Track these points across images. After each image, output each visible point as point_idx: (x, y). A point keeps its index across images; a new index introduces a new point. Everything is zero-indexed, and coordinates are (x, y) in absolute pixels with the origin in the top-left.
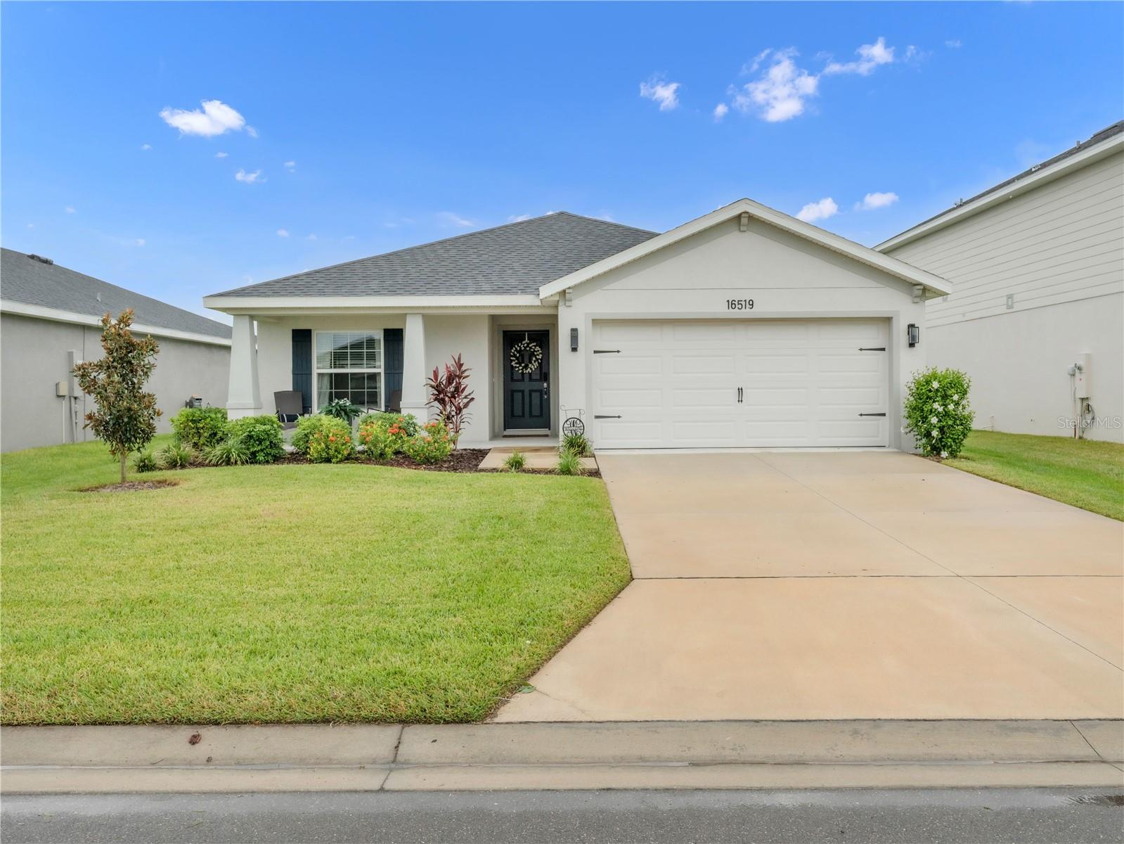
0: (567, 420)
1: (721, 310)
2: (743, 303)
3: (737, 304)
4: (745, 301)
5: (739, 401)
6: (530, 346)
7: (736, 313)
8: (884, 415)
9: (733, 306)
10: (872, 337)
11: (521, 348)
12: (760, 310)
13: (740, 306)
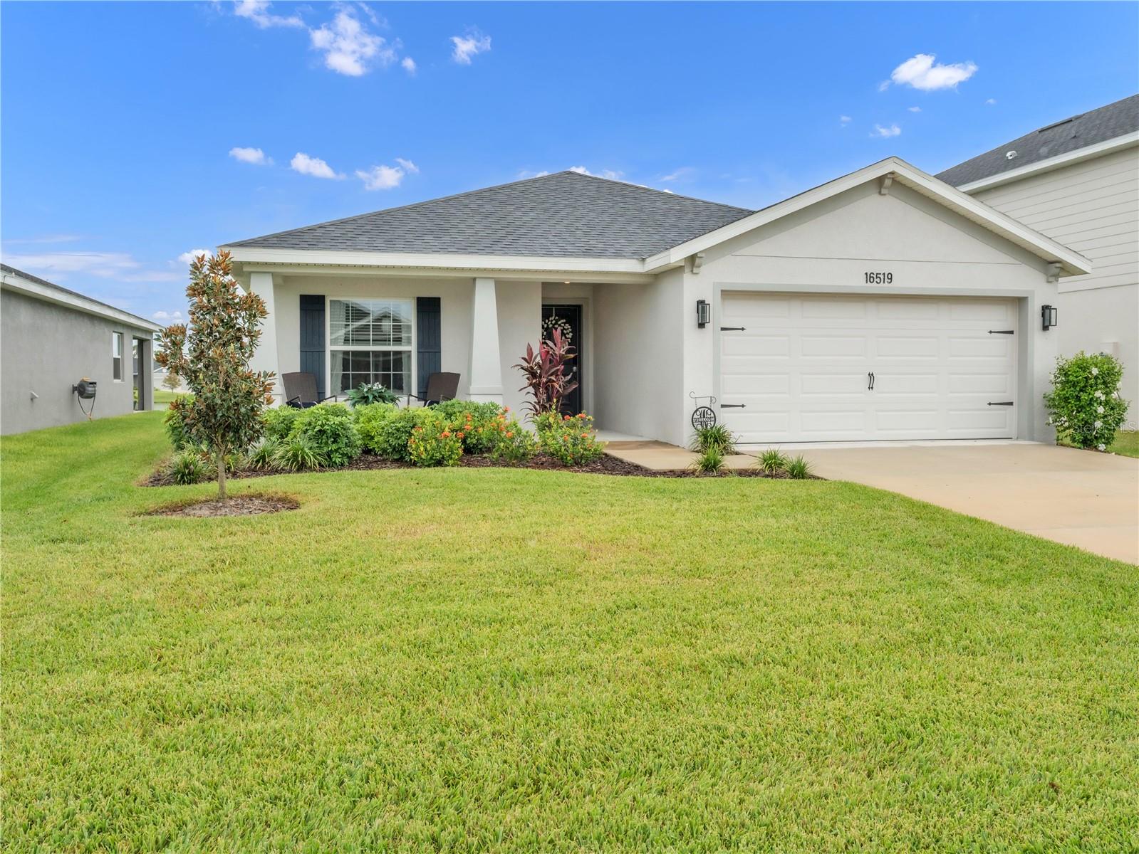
0: (697, 410)
1: (859, 284)
2: (882, 277)
3: (875, 277)
4: (884, 274)
5: (869, 388)
6: (559, 323)
7: (874, 288)
8: (1011, 404)
9: (872, 280)
10: (1001, 318)
11: (548, 325)
12: (898, 286)
13: (878, 281)
